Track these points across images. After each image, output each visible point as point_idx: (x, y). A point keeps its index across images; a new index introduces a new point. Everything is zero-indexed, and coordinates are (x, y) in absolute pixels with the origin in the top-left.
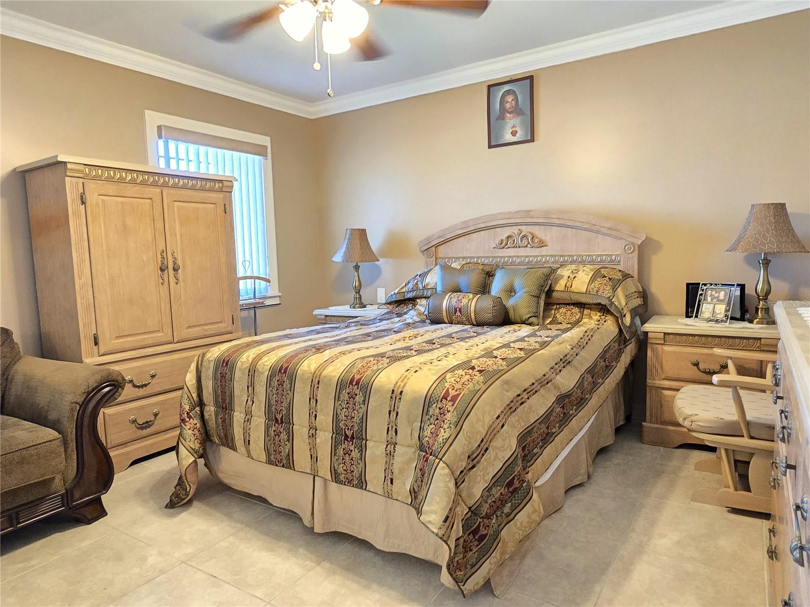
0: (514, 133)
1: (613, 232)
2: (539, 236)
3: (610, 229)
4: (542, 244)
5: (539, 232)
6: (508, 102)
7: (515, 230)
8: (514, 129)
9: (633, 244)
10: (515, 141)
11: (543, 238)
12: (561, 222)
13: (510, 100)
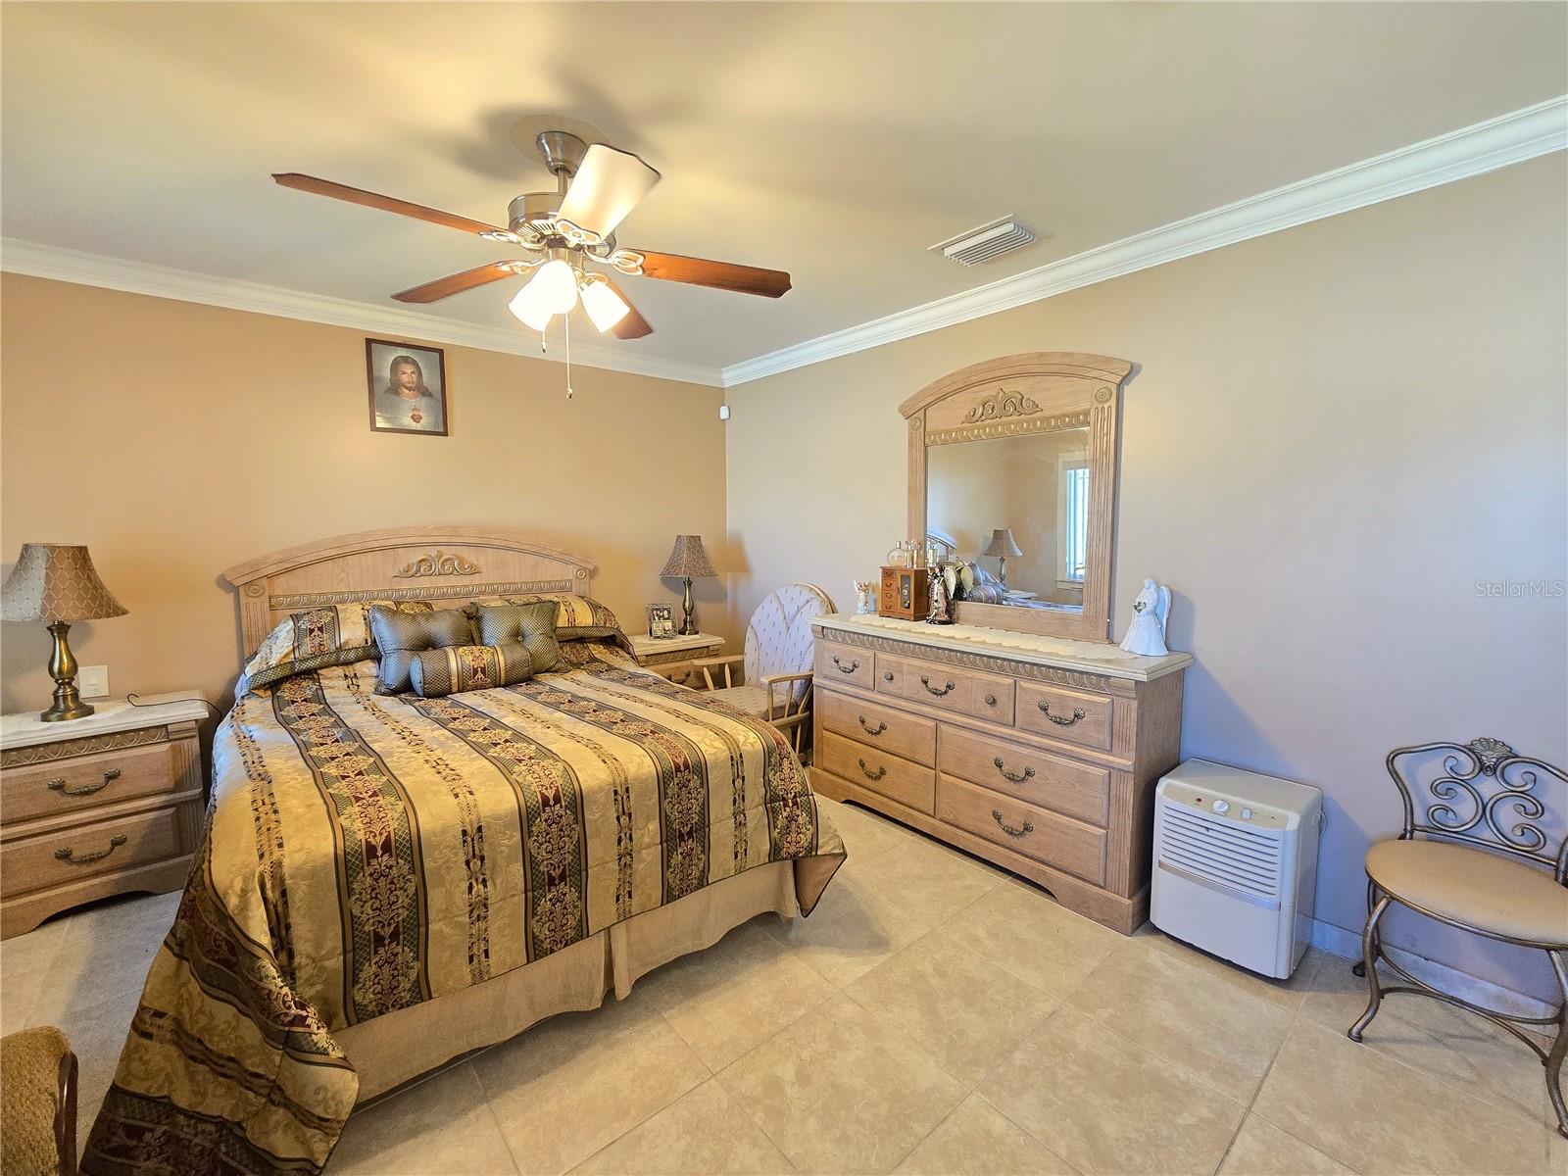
0: (416, 419)
1: (563, 559)
2: (470, 560)
3: (562, 553)
4: (474, 571)
5: (469, 555)
6: (404, 373)
7: (433, 552)
8: (416, 413)
9: (584, 569)
10: (418, 429)
11: (475, 562)
12: (504, 543)
13: (409, 372)
